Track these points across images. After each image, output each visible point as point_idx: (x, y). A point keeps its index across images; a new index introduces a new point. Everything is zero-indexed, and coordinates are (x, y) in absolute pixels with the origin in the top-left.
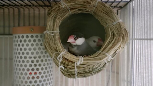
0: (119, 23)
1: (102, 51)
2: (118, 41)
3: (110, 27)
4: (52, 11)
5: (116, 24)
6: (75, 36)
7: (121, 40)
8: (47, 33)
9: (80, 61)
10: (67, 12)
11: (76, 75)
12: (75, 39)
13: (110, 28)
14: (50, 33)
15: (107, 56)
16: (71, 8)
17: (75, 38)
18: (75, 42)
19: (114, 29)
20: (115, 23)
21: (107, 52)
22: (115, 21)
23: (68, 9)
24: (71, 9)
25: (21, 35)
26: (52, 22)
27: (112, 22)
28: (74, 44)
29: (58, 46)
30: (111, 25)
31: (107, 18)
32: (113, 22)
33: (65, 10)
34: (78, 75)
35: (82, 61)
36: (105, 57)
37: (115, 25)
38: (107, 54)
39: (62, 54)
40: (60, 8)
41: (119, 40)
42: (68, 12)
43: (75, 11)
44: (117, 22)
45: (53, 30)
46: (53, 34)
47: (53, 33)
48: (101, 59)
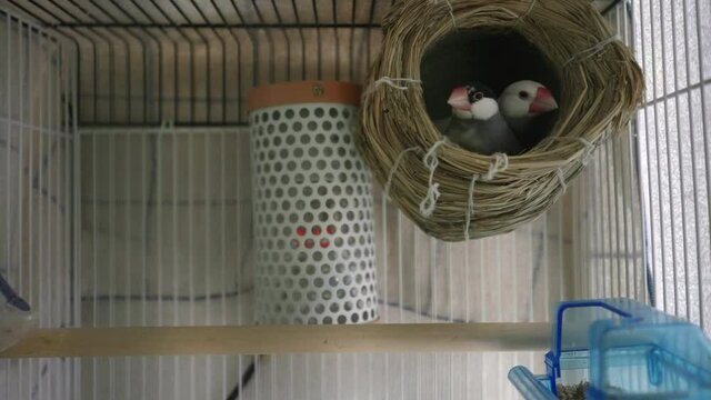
0: (613, 44)
1: (564, 134)
2: (613, 101)
3: (583, 60)
4: (399, 16)
5: (605, 48)
6: (473, 89)
7: (623, 98)
8: (385, 85)
9: (497, 164)
10: (444, 19)
11: (468, 223)
12: (472, 101)
13: (582, 64)
14: (395, 82)
15: (583, 146)
16: (458, 6)
17: (472, 93)
18: (469, 110)
19: (596, 67)
20: (600, 46)
21: (582, 135)
22: (600, 40)
23: (447, 11)
24: (456, 11)
25: (283, 110)
26: (400, 49)
27: (590, 44)
28: (468, 114)
29: (422, 122)
30: (587, 54)
31: (573, 30)
32: (594, 43)
33: (438, 13)
34: (475, 225)
35: (503, 164)
36: (577, 151)
37: (600, 52)
38: (583, 140)
39: (439, 147)
40: (425, 7)
41: (617, 99)
42: (447, 20)
43: (468, 18)
44: (610, 40)
45: (403, 75)
46: (405, 88)
47: (403, 84)
48: (564, 156)
